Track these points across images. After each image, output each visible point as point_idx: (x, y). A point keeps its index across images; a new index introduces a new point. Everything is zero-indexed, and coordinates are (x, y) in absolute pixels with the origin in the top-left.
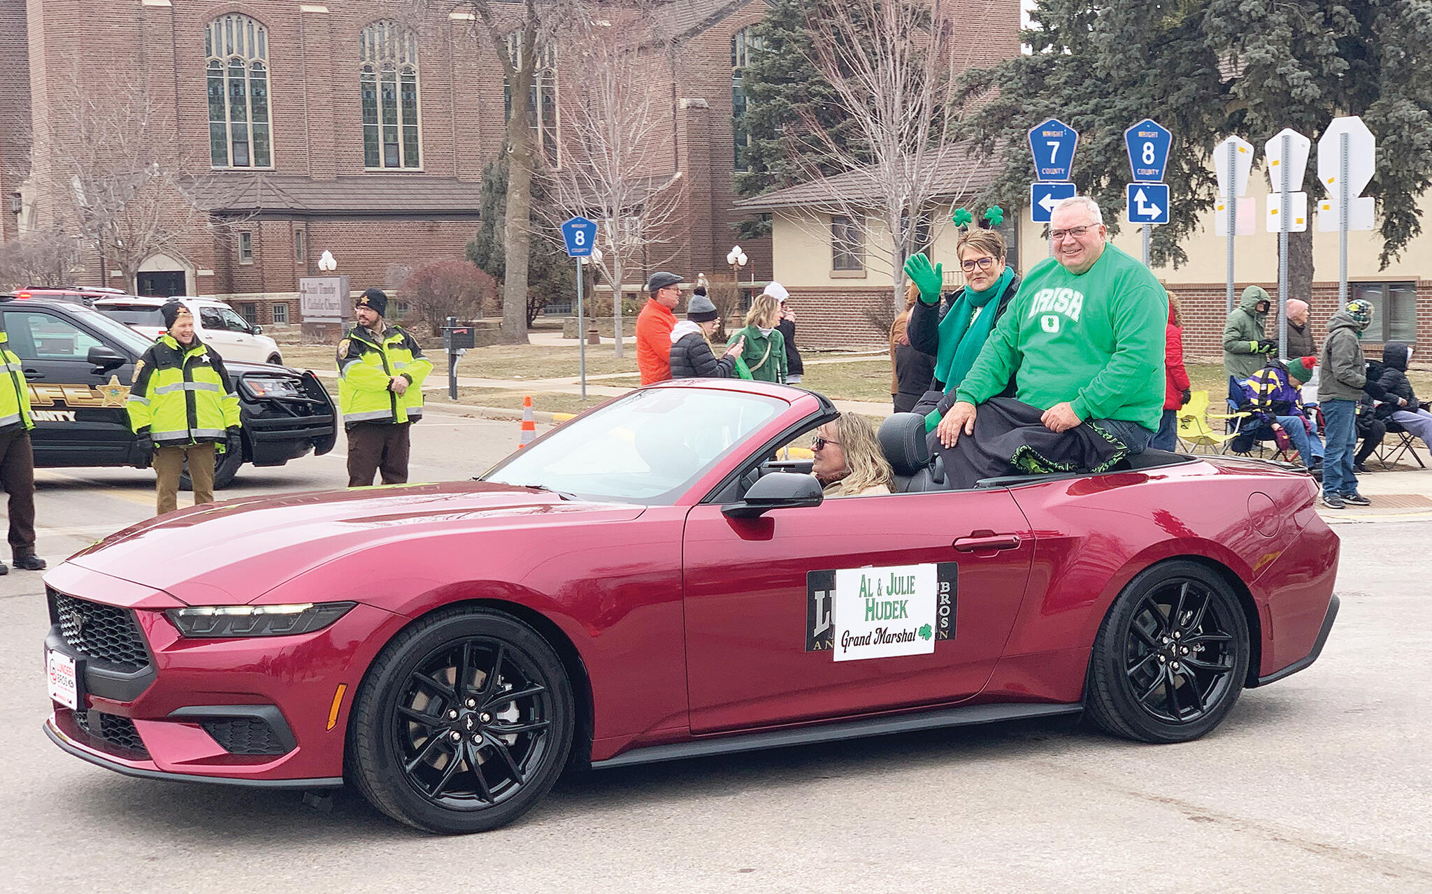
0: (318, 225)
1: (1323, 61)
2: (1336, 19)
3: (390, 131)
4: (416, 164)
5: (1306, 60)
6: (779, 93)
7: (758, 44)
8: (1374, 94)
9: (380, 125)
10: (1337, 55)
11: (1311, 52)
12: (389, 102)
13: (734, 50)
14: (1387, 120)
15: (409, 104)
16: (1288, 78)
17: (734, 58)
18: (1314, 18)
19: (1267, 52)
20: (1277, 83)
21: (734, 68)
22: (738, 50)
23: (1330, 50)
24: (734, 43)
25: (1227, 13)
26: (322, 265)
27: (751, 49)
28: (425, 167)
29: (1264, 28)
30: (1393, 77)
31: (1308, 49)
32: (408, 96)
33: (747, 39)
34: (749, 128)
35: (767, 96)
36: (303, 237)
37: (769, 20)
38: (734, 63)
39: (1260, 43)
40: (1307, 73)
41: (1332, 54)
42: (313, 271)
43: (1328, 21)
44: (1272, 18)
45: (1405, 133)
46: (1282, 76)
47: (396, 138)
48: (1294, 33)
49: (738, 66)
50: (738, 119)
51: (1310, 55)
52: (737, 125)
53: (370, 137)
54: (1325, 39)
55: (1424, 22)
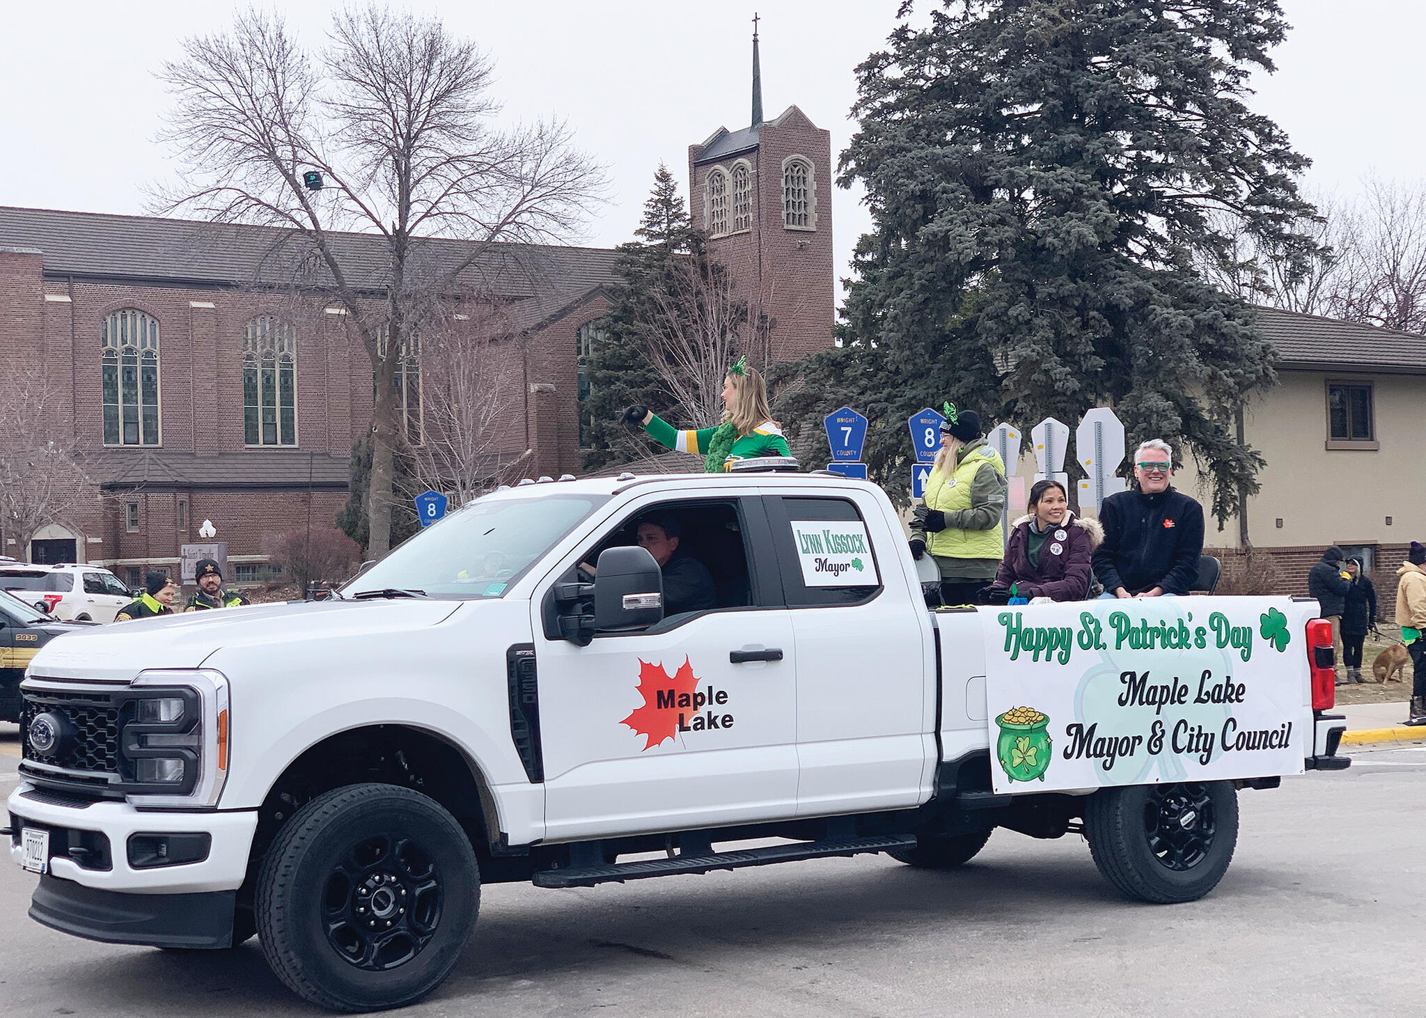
0: (199, 496)
1: (1082, 359)
2: (1092, 322)
3: (269, 413)
4: (292, 442)
5: (1067, 357)
6: (618, 379)
7: (600, 336)
8: (1128, 387)
9: (260, 407)
10: (1094, 354)
11: (1071, 350)
12: (268, 385)
13: (579, 341)
14: (1138, 410)
15: (287, 388)
16: (1052, 373)
17: (579, 348)
18: (1073, 322)
19: (1033, 351)
20: (1043, 378)
21: (579, 357)
22: (583, 341)
23: (1088, 350)
24: (579, 335)
25: (998, 316)
26: (202, 532)
27: (595, 341)
28: (300, 444)
29: (1030, 330)
30: (1143, 372)
31: (1068, 349)
32: (286, 382)
33: (591, 331)
34: (593, 410)
35: (609, 381)
36: (186, 507)
37: (610, 315)
38: (579, 353)
39: (1026, 343)
40: (1068, 369)
41: (1089, 353)
42: (194, 538)
43: (1085, 325)
44: (1037, 321)
45: (1153, 422)
46: (1046, 372)
47: (274, 418)
48: (1057, 334)
49: (583, 355)
50: (582, 403)
51: (1071, 354)
52: (581, 408)
53: (250, 418)
54: (1083, 340)
55: (1168, 325)
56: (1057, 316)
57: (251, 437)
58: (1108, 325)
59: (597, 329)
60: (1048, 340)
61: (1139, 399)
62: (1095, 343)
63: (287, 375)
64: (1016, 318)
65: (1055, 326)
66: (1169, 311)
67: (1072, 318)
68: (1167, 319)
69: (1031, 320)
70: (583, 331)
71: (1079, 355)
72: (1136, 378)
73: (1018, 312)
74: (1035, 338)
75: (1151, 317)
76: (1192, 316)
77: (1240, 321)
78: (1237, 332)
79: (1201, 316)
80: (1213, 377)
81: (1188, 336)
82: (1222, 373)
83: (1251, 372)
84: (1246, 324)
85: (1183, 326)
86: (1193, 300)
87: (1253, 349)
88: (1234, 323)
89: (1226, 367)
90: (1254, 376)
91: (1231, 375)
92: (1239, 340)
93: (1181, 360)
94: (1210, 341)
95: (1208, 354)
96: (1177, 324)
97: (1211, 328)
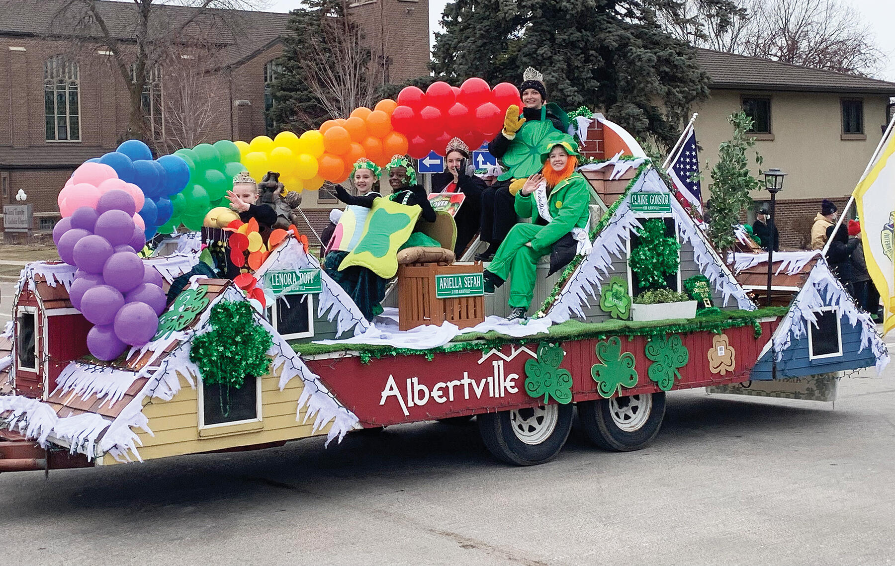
0: (17, 174)
1: (585, 81)
2: (591, 58)
3: (62, 119)
4: (78, 138)
5: (575, 81)
6: (291, 97)
7: (280, 69)
9: (56, 115)
10: (593, 78)
11: (578, 76)
12: (62, 102)
13: (266, 73)
15: (74, 103)
17: (266, 77)
18: (579, 58)
21: (266, 83)
22: (268, 72)
24: (266, 69)
26: (18, 197)
27: (276, 73)
28: (82, 140)
32: (73, 99)
33: (273, 67)
34: (274, 117)
35: (285, 99)
36: (7, 182)
38: (266, 80)
42: (13, 201)
47: (65, 123)
48: (568, 66)
49: (269, 81)
50: (267, 113)
53: (49, 123)
54: (586, 69)
55: (640, 60)
56: (569, 54)
57: (50, 135)
58: (601, 60)
59: (277, 65)
60: (562, 70)
61: (621, 108)
62: (593, 71)
63: (73, 95)
64: (542, 55)
65: (568, 61)
66: (641, 50)
67: (578, 55)
68: (640, 55)
69: (551, 57)
70: (269, 66)
71: (583, 79)
72: (620, 94)
73: (543, 51)
74: (555, 68)
75: (629, 54)
76: (655, 53)
77: (686, 57)
78: (684, 64)
79: (661, 53)
80: (669, 93)
81: (653, 67)
82: (675, 91)
83: (693, 90)
84: (690, 59)
85: (649, 60)
86: (656, 43)
87: (693, 75)
88: (682, 58)
89: (678, 87)
90: (695, 93)
91: (681, 92)
92: (685, 69)
93: (648, 82)
94: (667, 70)
95: (666, 78)
96: (646, 59)
97: (667, 61)
